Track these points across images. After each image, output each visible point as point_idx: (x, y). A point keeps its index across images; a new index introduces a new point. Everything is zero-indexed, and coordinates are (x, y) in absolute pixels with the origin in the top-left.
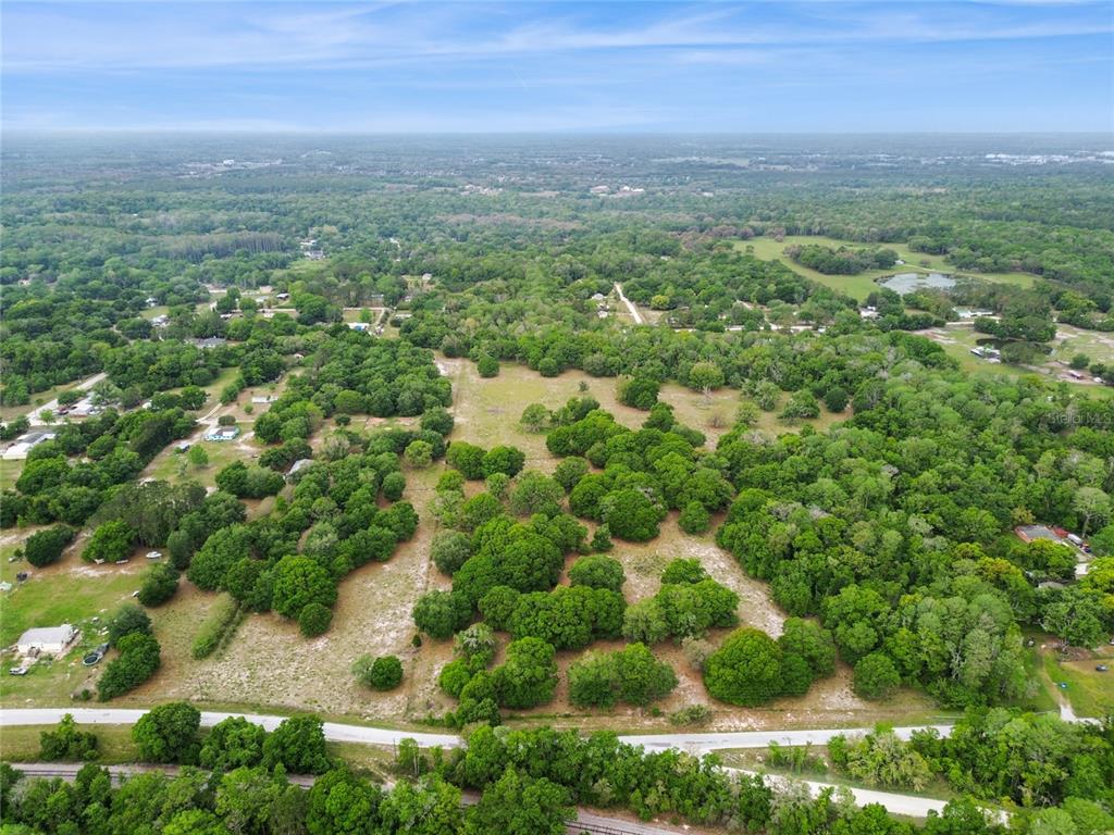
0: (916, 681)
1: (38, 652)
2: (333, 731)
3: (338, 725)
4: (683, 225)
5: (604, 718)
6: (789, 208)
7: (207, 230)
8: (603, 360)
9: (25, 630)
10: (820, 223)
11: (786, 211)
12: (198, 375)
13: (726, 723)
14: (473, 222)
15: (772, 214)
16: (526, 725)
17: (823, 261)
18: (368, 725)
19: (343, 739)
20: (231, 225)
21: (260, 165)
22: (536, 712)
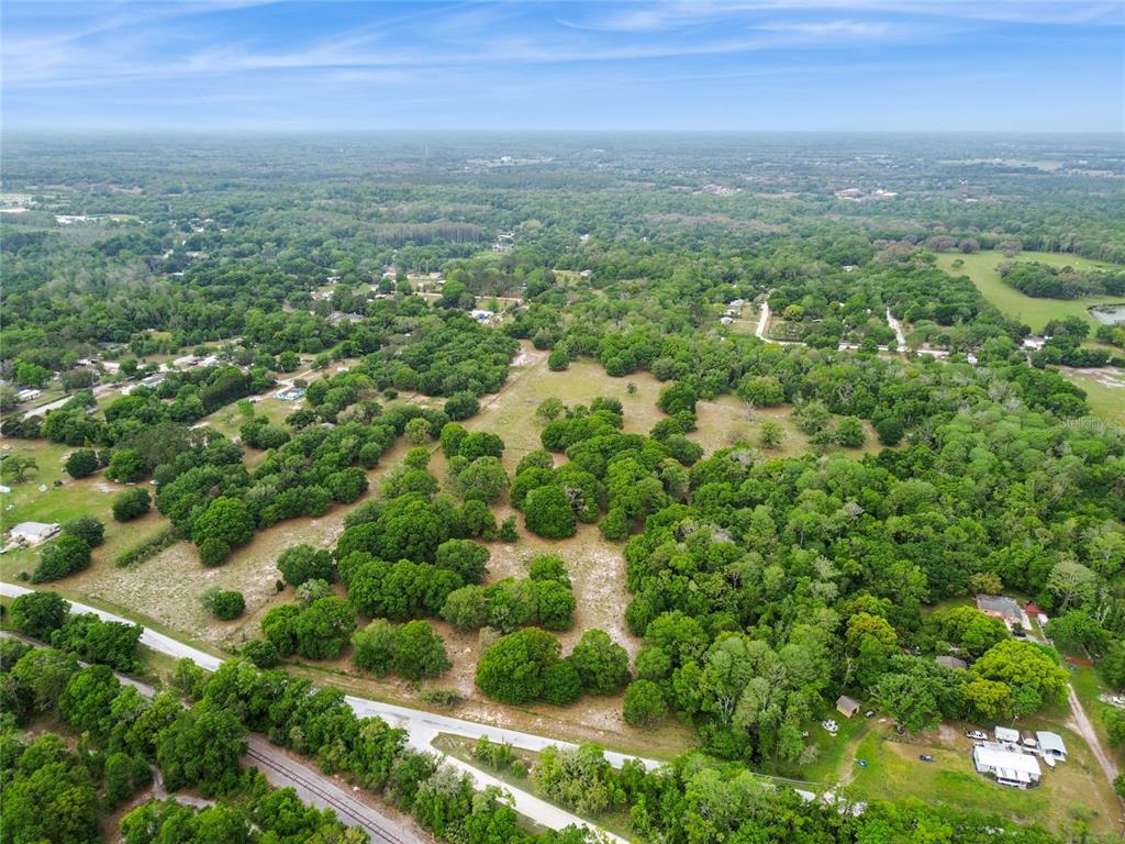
0: (690, 717)
1: (24, 540)
2: (150, 638)
3: (170, 640)
4: (899, 234)
5: (371, 683)
6: (1047, 220)
7: (430, 219)
8: (670, 364)
9: (22, 521)
10: (1073, 239)
11: (1042, 223)
12: (310, 343)
13: (475, 713)
14: (679, 220)
15: (1024, 226)
16: (304, 672)
17: (1030, 281)
18: (189, 644)
19: (162, 650)
20: (453, 217)
21: (533, 161)
22: (322, 664)
